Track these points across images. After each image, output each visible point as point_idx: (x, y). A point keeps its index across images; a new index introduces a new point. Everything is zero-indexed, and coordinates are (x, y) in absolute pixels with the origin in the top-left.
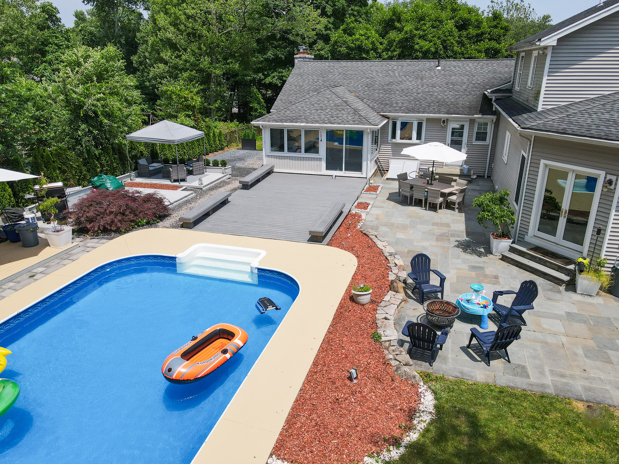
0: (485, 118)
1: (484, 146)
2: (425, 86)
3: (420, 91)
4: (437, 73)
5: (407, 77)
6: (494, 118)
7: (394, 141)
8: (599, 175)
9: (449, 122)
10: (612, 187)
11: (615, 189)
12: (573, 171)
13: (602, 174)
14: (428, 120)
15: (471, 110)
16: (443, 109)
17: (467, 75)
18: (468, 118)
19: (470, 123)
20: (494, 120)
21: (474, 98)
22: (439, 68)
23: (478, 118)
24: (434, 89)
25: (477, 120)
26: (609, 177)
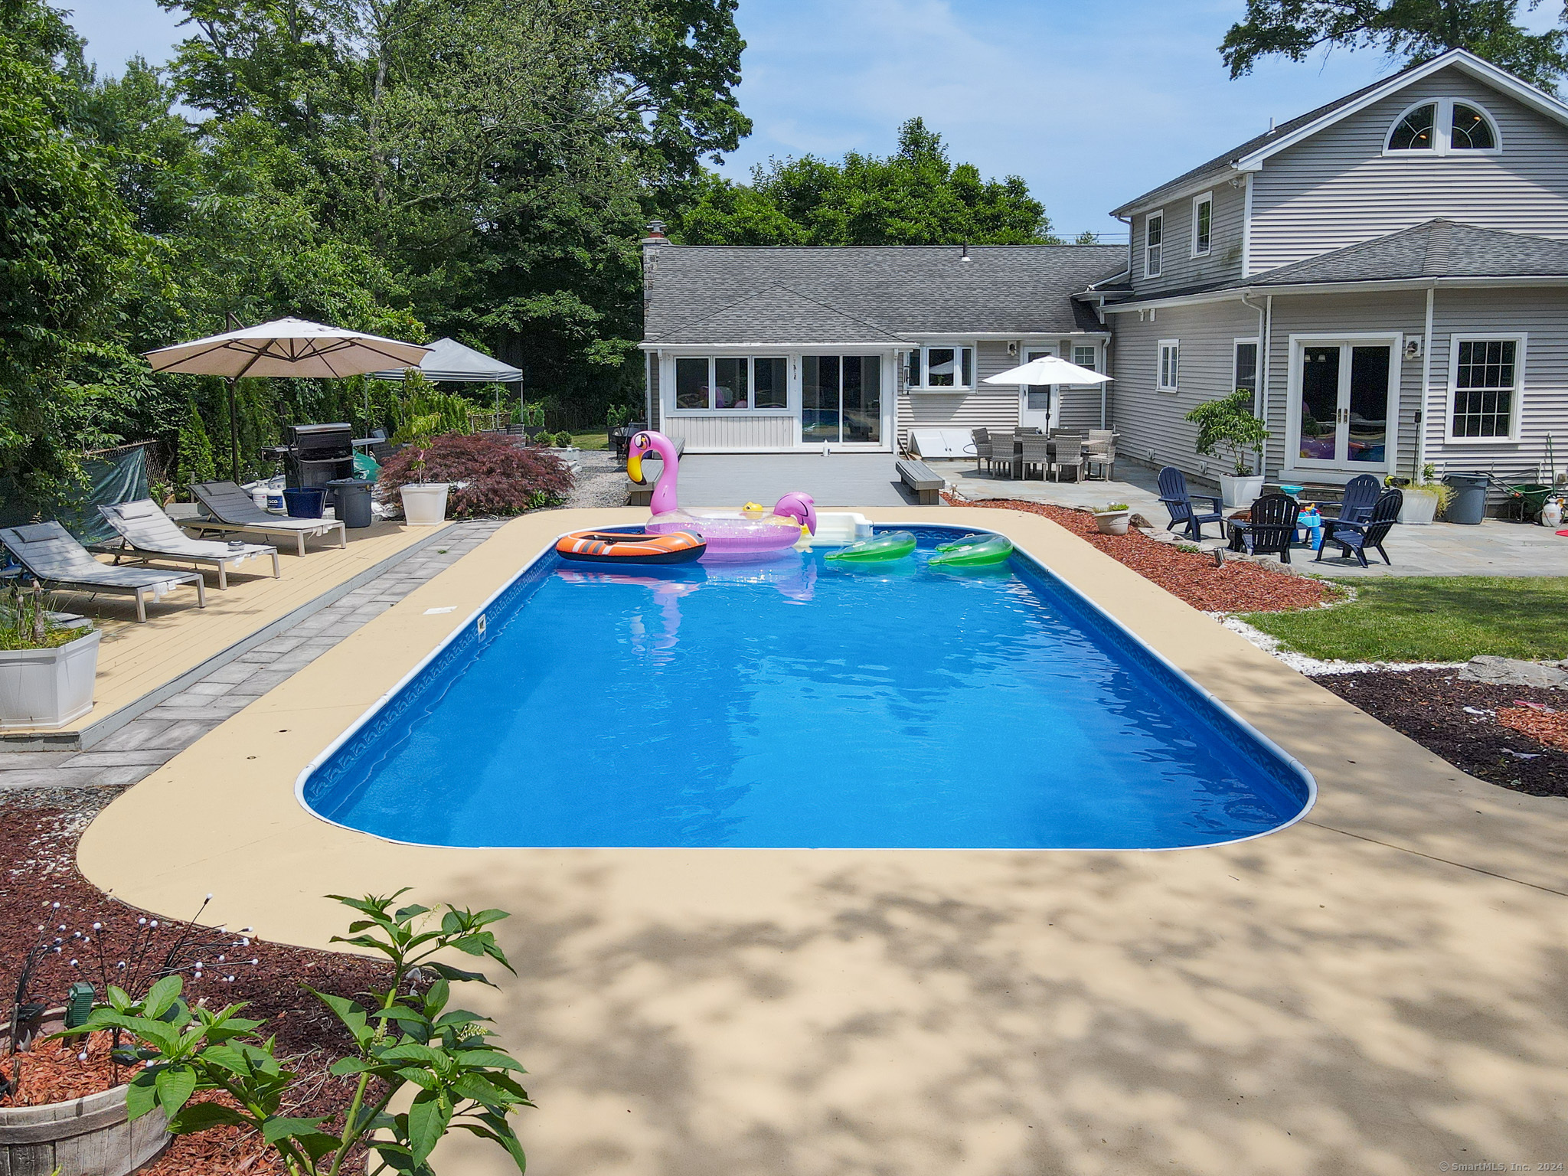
0: (1089, 337)
1: (1093, 393)
2: (954, 289)
3: (947, 296)
4: (967, 267)
5: (911, 273)
6: (1107, 336)
7: (915, 389)
8: (1393, 341)
9: (1021, 348)
10: (1418, 353)
11: (1422, 355)
12: (1347, 342)
13: (1398, 336)
14: (982, 345)
15: (1059, 324)
16: (1006, 324)
17: (1025, 270)
18: (1059, 337)
19: (1061, 346)
20: (1108, 340)
21: (1057, 303)
22: (966, 259)
23: (1079, 337)
24: (974, 292)
25: (1074, 342)
26: (1409, 339)
